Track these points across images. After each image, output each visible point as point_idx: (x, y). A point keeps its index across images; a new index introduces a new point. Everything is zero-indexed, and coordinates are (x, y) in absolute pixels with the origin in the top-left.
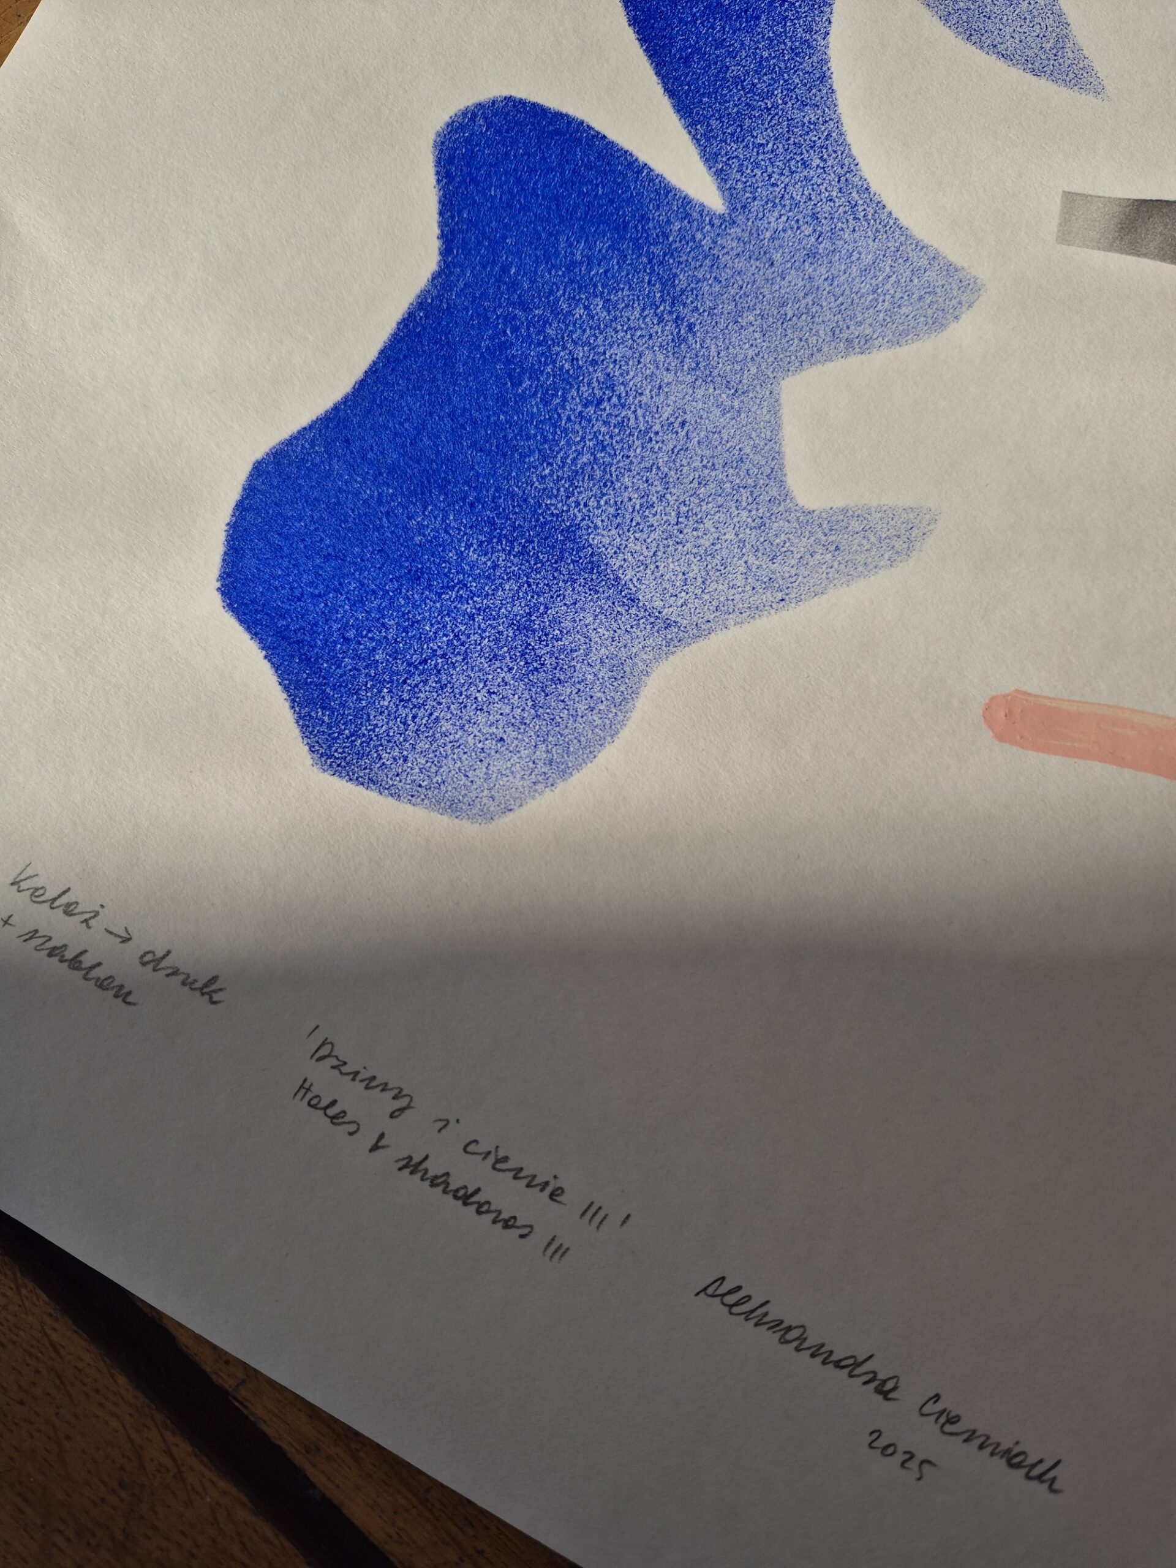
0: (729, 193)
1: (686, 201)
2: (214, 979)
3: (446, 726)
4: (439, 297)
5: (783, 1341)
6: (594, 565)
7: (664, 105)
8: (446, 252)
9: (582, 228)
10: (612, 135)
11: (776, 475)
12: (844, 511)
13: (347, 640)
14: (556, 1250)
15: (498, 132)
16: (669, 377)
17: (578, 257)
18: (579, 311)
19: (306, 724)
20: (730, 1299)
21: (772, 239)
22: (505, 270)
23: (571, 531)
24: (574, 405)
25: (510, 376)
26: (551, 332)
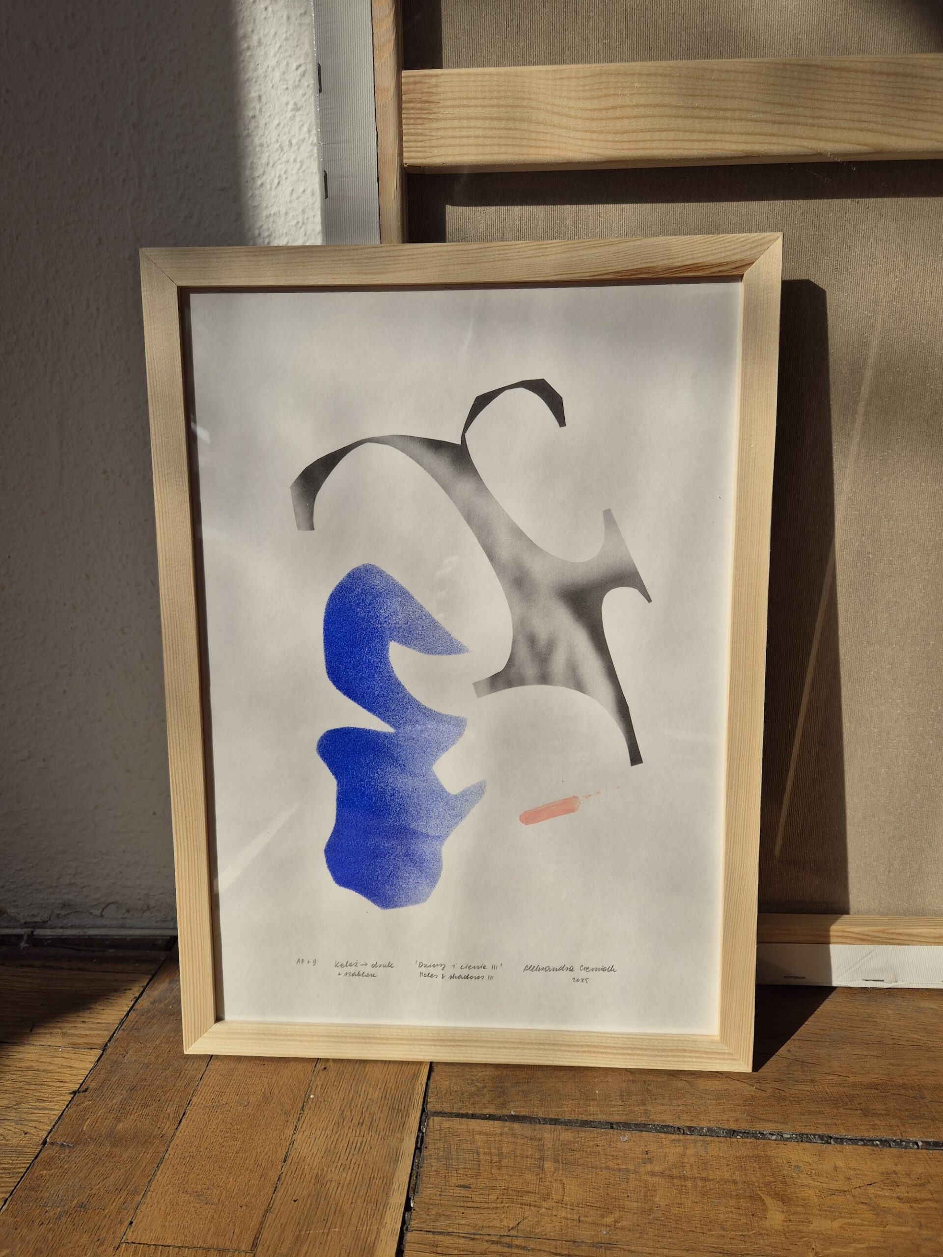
0: (393, 726)
1: (384, 734)
2: (389, 963)
3: (404, 886)
4: (342, 789)
5: (546, 971)
6: (414, 832)
7: (365, 711)
8: (336, 778)
9: (364, 754)
10: (357, 726)
11: (444, 790)
12: (464, 791)
13: (371, 879)
14: (491, 978)
15: (330, 741)
16: (406, 780)
17: (368, 762)
18: (376, 775)
19: (374, 901)
20: (531, 969)
21: (410, 732)
22: (353, 774)
23: (405, 826)
24: (388, 798)
25: (370, 799)
26: (373, 784)
